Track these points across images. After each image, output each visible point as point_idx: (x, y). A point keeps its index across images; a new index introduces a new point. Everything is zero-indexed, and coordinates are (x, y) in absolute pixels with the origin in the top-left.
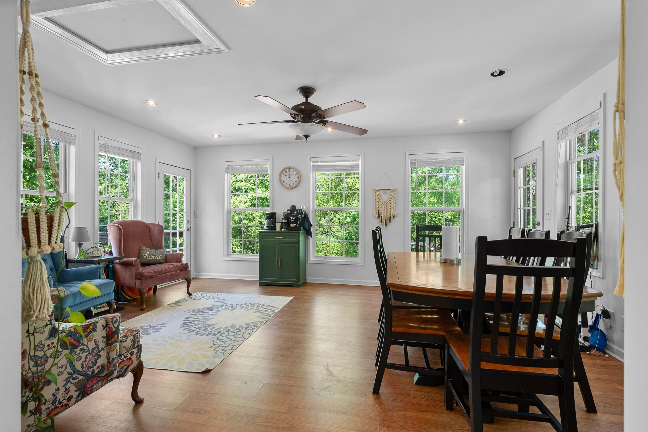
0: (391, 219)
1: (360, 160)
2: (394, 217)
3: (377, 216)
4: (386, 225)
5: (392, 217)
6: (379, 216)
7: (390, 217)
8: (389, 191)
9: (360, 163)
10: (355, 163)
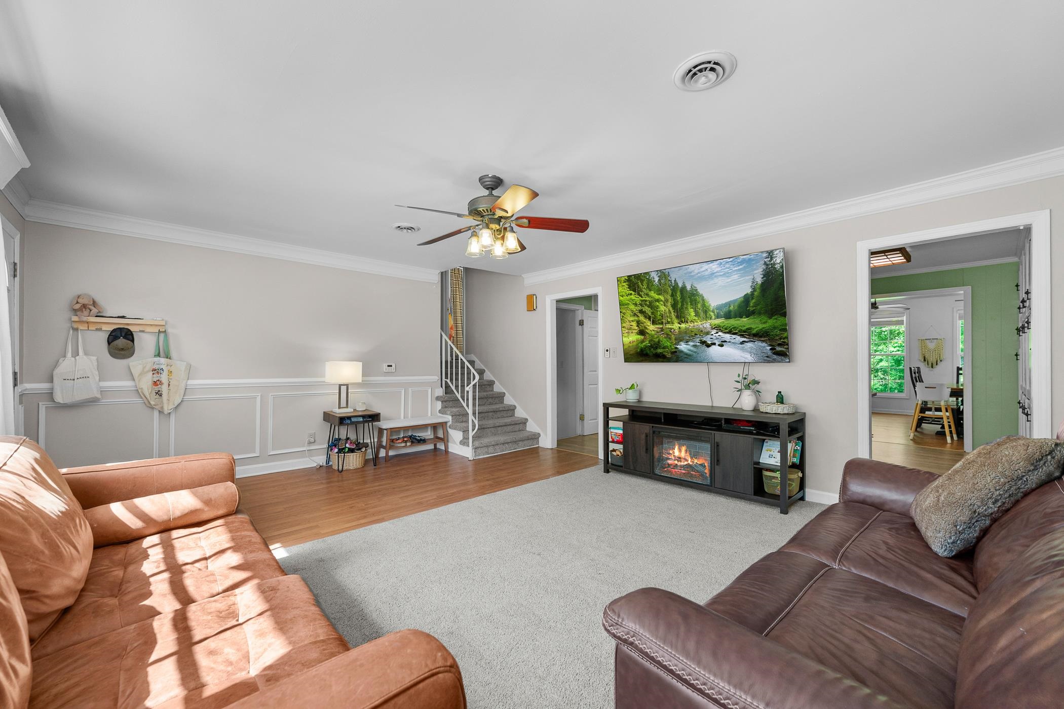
0: (938, 363)
1: (905, 317)
2: (941, 361)
3: (923, 360)
4: (932, 367)
5: (939, 361)
6: (925, 360)
7: (937, 361)
8: (935, 340)
9: (905, 318)
10: (900, 319)
